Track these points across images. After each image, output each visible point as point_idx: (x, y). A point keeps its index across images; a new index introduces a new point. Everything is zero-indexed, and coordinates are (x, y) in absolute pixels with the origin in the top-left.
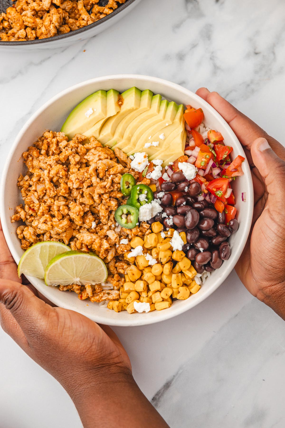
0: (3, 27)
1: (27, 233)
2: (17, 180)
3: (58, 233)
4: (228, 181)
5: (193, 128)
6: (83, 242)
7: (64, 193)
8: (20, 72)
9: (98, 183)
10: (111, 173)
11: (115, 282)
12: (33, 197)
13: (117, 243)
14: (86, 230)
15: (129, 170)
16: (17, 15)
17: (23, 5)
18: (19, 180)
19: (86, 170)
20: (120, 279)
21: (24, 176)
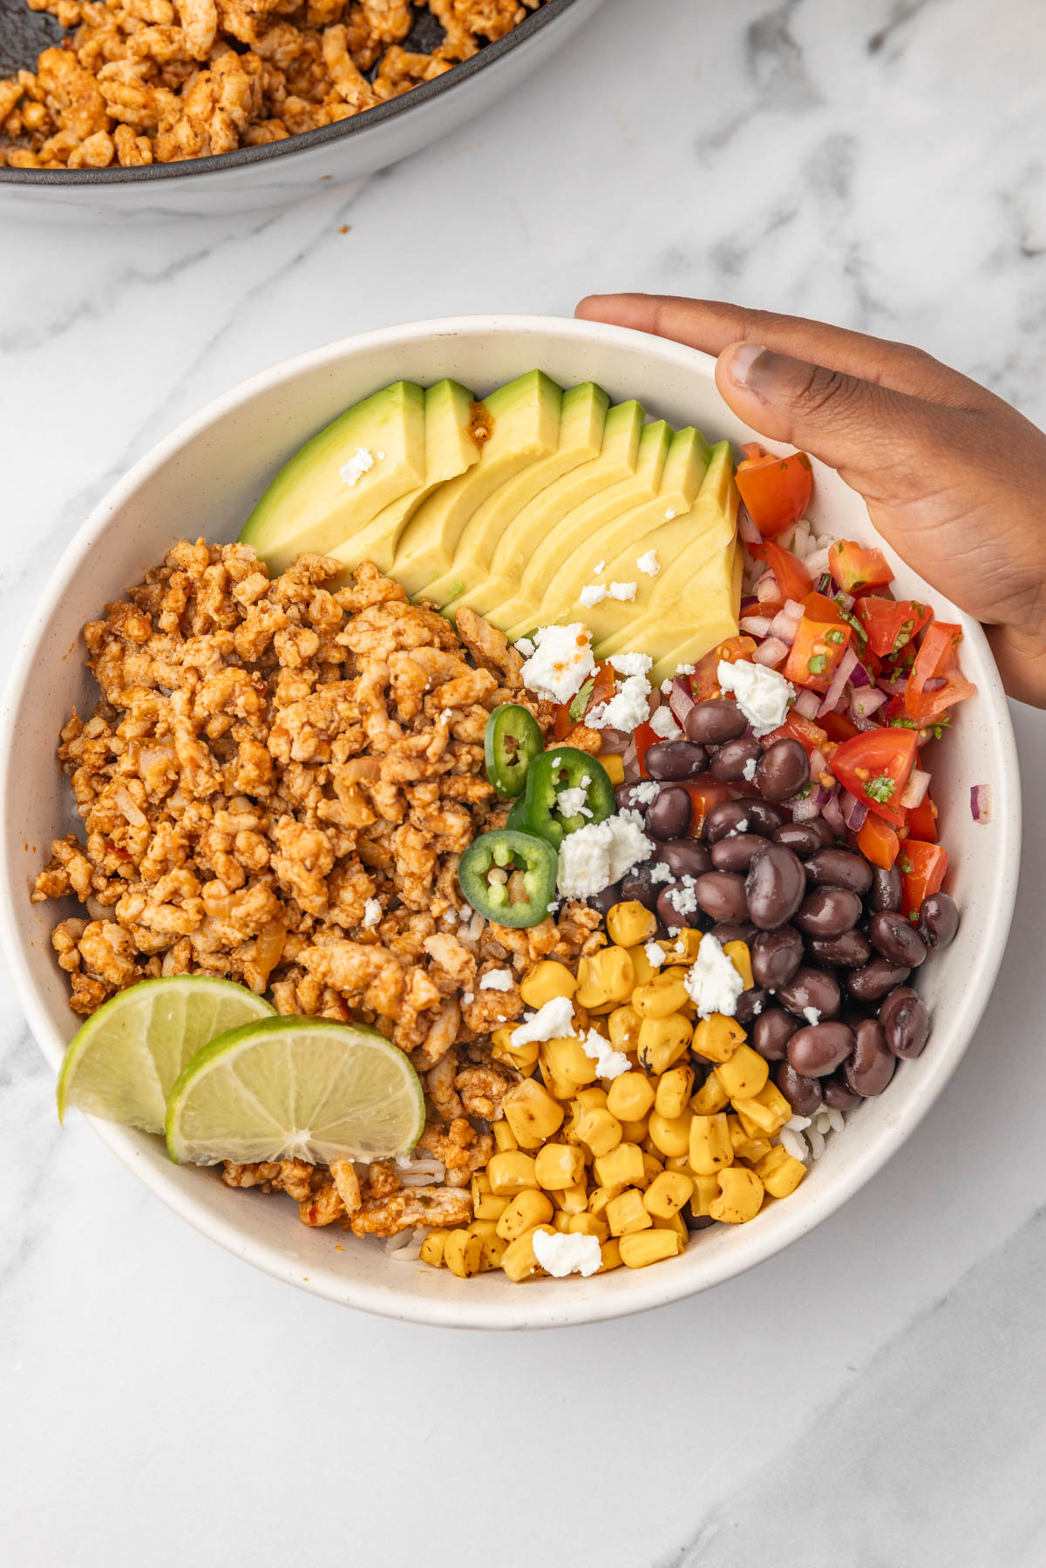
0: (23, 128)
1: (95, 945)
2: (57, 738)
3: (224, 945)
4: (917, 741)
5: (771, 532)
6: (329, 981)
7: (254, 781)
8: (86, 309)
9: (393, 741)
10: (444, 702)
11: (456, 1149)
12: (126, 801)
13: (469, 987)
14: (338, 932)
15: (515, 696)
16: (81, 77)
17: (104, 41)
18: (67, 735)
19: (341, 692)
20: (475, 1141)
21: (86, 718)
